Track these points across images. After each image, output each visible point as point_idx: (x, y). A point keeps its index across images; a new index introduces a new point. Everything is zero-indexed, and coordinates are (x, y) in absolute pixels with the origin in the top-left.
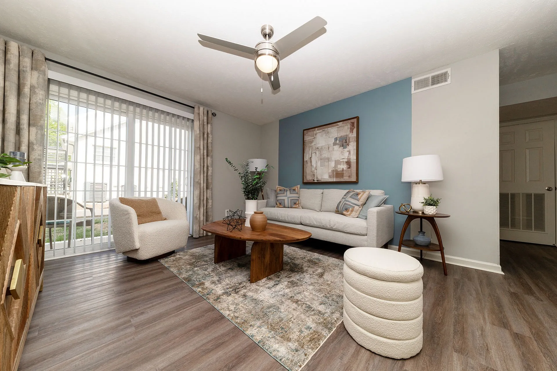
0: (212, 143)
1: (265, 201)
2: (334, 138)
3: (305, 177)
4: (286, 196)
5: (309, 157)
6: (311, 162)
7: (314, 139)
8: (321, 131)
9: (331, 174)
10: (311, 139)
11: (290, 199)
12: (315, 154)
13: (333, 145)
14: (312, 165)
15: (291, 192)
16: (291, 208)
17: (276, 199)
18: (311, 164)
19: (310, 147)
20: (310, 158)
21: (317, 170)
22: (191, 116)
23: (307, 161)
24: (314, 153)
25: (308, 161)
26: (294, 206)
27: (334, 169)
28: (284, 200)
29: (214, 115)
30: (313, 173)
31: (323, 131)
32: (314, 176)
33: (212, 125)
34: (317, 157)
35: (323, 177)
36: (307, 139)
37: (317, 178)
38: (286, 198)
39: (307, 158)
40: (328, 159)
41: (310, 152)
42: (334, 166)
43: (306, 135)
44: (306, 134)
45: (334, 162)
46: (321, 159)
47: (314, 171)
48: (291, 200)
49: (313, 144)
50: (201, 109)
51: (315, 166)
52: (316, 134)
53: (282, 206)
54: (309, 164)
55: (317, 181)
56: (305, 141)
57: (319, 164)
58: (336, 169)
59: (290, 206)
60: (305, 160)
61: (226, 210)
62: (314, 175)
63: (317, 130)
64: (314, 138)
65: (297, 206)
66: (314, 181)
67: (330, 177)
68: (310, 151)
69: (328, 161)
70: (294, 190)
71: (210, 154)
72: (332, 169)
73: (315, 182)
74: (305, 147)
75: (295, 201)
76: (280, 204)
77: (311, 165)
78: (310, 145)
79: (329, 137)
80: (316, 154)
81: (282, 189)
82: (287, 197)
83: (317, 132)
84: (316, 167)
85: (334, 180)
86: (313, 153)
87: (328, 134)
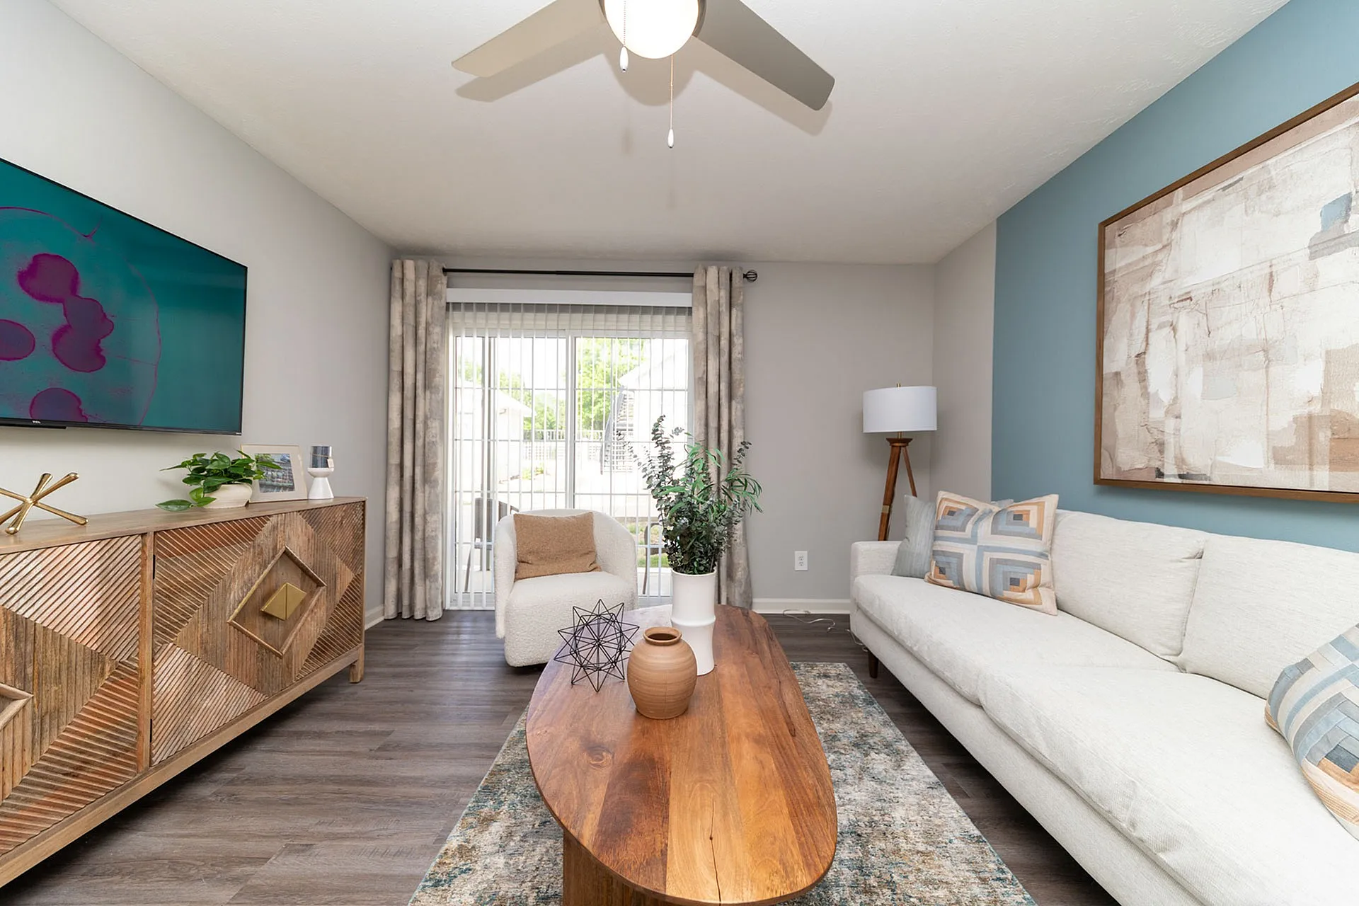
0: (742, 360)
1: (891, 546)
2: (1322, 204)
3: (1105, 454)
4: (973, 540)
5: (1133, 355)
6: (1143, 377)
7: (1165, 251)
8: (1210, 197)
9: (1289, 441)
10: (1144, 258)
11: (988, 556)
12: (1168, 330)
13: (1313, 256)
14: (1151, 390)
15: (1000, 528)
16: (994, 597)
17: (933, 546)
18: (1146, 388)
19: (1138, 303)
20: (1138, 356)
21: (1178, 417)
22: (683, 300)
23: (1117, 374)
24: (1160, 327)
25: (1123, 377)
26: (1007, 594)
27: (1316, 408)
28: (960, 556)
29: (750, 277)
30: (1157, 436)
31: (1224, 189)
32: (1161, 452)
33: (742, 311)
34: (1182, 347)
35: (1219, 458)
36: (1122, 264)
37: (1180, 461)
38: (969, 553)
39: (1118, 358)
40: (1265, 351)
41: (1137, 322)
42: (1316, 392)
43: (1113, 245)
44: (1113, 242)
45: (1318, 366)
46: (1209, 356)
47: (1162, 422)
48: (994, 563)
49: (1156, 282)
50: (713, 271)
51: (1165, 396)
52: (1175, 225)
53: (950, 583)
54: (1131, 388)
55: (1181, 476)
56: (1108, 278)
57: (1194, 383)
58: (1337, 406)
59: (986, 589)
60: (1109, 367)
61: (796, 552)
62: (1161, 446)
63: (1184, 199)
64: (1164, 247)
65: (1029, 595)
66: (1160, 474)
67: (1279, 457)
68: (1140, 323)
69: (1268, 360)
70: (1018, 517)
71: (739, 391)
72: (1298, 412)
73: (1166, 480)
74: (1110, 307)
75: (1016, 572)
76: (942, 571)
77: (1145, 394)
78: (1136, 289)
79: (1278, 214)
80: (1174, 330)
81: (963, 507)
82: (975, 547)
83: (1186, 207)
84: (1175, 399)
85: (1323, 479)
86: (1153, 326)
87: (1264, 197)
